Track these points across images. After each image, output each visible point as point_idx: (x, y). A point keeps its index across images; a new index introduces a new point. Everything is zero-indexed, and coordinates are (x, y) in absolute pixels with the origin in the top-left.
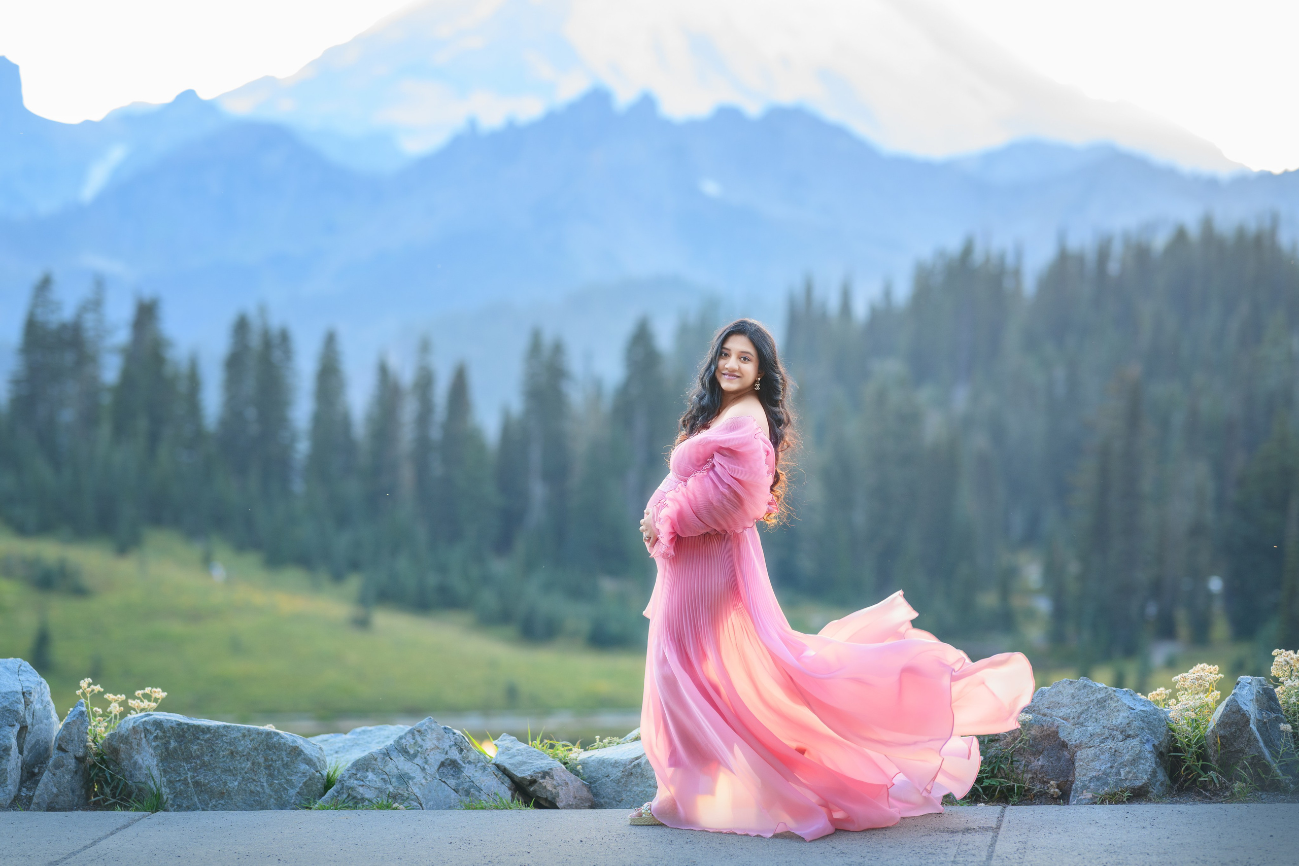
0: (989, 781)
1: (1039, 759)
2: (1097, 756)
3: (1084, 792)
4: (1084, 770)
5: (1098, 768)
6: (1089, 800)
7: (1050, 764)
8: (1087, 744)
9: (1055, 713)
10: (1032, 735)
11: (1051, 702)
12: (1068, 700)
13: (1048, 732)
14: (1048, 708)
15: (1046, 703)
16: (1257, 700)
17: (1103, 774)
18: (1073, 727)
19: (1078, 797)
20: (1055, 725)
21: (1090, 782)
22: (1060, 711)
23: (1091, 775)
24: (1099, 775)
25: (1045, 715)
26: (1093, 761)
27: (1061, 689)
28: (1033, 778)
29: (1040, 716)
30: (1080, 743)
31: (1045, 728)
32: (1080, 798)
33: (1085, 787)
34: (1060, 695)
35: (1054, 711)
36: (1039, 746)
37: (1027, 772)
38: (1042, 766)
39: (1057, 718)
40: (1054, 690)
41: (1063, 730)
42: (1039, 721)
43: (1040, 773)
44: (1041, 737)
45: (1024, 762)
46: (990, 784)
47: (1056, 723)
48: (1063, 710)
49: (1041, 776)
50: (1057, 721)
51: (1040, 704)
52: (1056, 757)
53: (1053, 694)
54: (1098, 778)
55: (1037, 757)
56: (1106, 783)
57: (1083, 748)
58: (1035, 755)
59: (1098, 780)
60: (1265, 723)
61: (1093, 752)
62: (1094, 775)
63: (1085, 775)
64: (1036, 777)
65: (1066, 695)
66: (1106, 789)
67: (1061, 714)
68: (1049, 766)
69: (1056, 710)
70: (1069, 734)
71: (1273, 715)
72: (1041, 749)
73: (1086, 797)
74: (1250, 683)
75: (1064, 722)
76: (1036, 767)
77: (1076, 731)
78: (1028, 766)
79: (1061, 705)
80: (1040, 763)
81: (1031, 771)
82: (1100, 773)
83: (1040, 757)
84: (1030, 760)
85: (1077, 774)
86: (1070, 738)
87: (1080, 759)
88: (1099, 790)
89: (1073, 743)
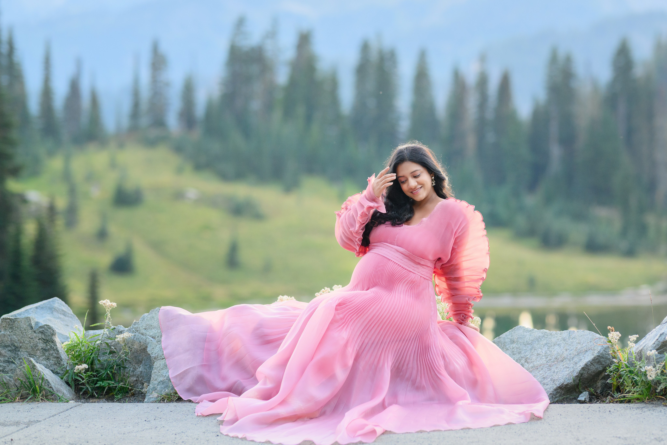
0: (101, 383)
1: (140, 367)
2: (165, 366)
3: (153, 392)
4: (156, 376)
5: (164, 375)
6: (155, 398)
7: (145, 371)
8: (161, 356)
9: (148, 332)
10: (135, 349)
11: (147, 325)
12: (157, 323)
13: (144, 347)
14: (145, 329)
15: (144, 325)
17: (167, 379)
18: (157, 343)
19: (149, 396)
20: (147, 341)
21: (158, 385)
22: (151, 331)
23: (159, 380)
24: (164, 380)
25: (142, 334)
26: (162, 369)
27: (154, 315)
28: (137, 380)
29: (140, 335)
30: (157, 356)
31: (142, 344)
32: (150, 397)
33: (154, 389)
34: (153, 320)
35: (148, 331)
36: (140, 357)
37: (133, 376)
38: (141, 372)
39: (148, 337)
40: (149, 316)
41: (150, 346)
42: (138, 339)
43: (140, 377)
44: (140, 350)
45: (132, 368)
46: (101, 385)
47: (148, 340)
48: (153, 330)
49: (141, 379)
50: (148, 339)
51: (141, 326)
52: (148, 366)
53: (149, 319)
54: (163, 382)
55: (139, 365)
56: (167, 386)
57: (159, 360)
58: (138, 363)
59: (163, 384)
61: (163, 363)
62: (161, 380)
63: (156, 380)
64: (139, 380)
65: (156, 320)
66: (167, 390)
67: (151, 334)
68: (145, 372)
69: (149, 331)
70: (153, 349)
72: (141, 359)
73: (154, 396)
75: (152, 339)
76: (138, 373)
77: (157, 347)
78: (134, 371)
79: (152, 327)
80: (140, 369)
81: (135, 375)
82: (165, 378)
83: (141, 365)
84: (136, 367)
85: (152, 379)
86: (152, 352)
87: (155, 368)
88: (162, 391)
89: (154, 355)
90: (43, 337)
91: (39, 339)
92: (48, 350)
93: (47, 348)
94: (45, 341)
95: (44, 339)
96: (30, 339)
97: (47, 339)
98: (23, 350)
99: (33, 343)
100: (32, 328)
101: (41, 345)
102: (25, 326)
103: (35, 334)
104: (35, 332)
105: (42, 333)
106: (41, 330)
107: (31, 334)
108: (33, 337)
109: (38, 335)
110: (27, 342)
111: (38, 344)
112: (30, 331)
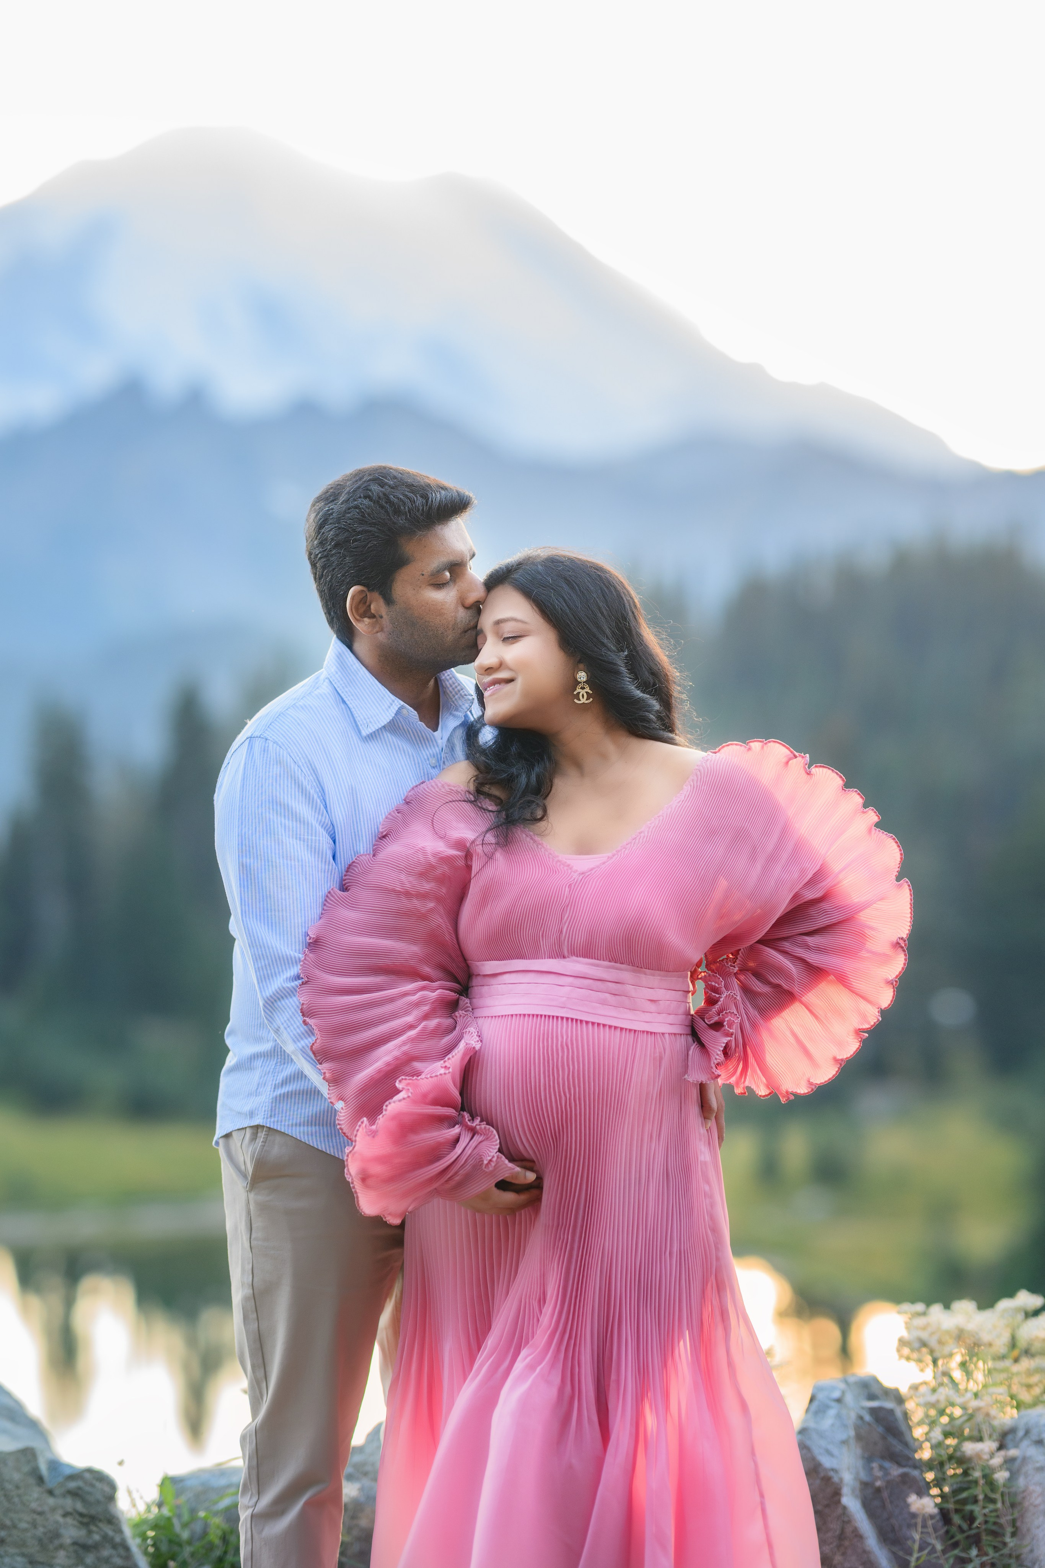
16: (859, 1437)
60: (878, 1490)
71: (896, 1471)
74: (839, 1401)
90: (79, 1506)
91: (66, 1515)
92: (95, 1547)
93: (90, 1542)
94: (85, 1520)
95: (81, 1515)
96: (35, 1516)
97: (93, 1512)
98: (12, 1550)
99: (44, 1527)
100: (40, 1480)
101: (71, 1532)
102: (17, 1476)
103: (51, 1501)
104: (51, 1493)
105: (75, 1494)
106: (72, 1485)
107: (37, 1499)
108: (46, 1508)
109: (61, 1501)
110: (23, 1525)
111: (63, 1531)
112: (36, 1492)
